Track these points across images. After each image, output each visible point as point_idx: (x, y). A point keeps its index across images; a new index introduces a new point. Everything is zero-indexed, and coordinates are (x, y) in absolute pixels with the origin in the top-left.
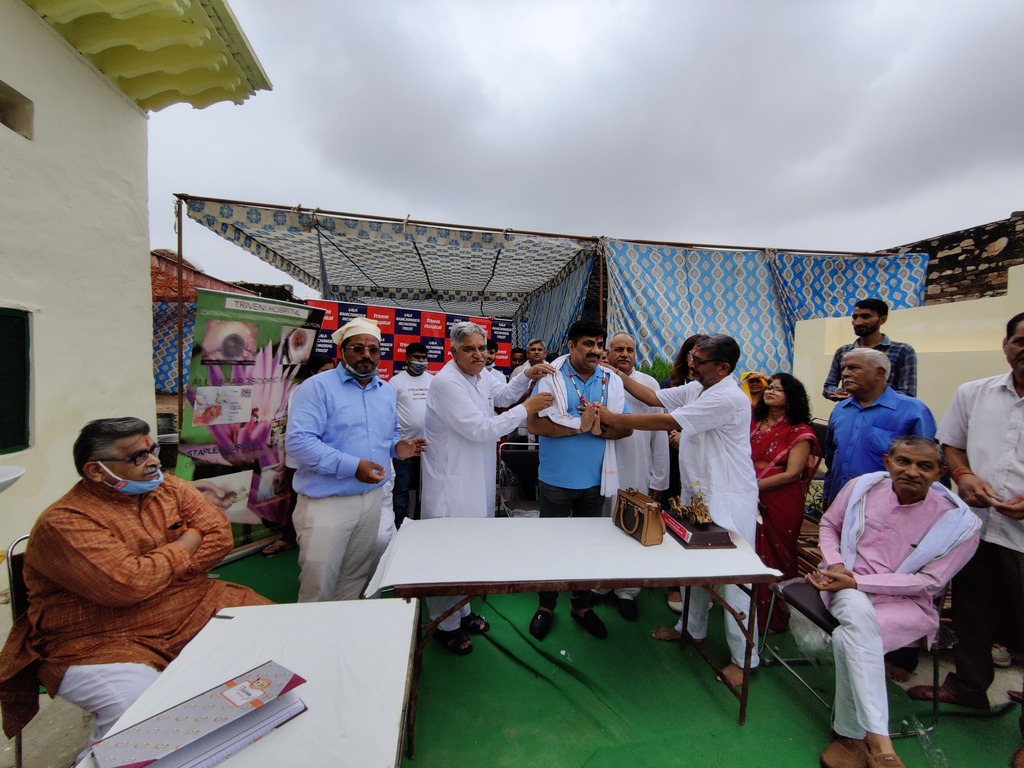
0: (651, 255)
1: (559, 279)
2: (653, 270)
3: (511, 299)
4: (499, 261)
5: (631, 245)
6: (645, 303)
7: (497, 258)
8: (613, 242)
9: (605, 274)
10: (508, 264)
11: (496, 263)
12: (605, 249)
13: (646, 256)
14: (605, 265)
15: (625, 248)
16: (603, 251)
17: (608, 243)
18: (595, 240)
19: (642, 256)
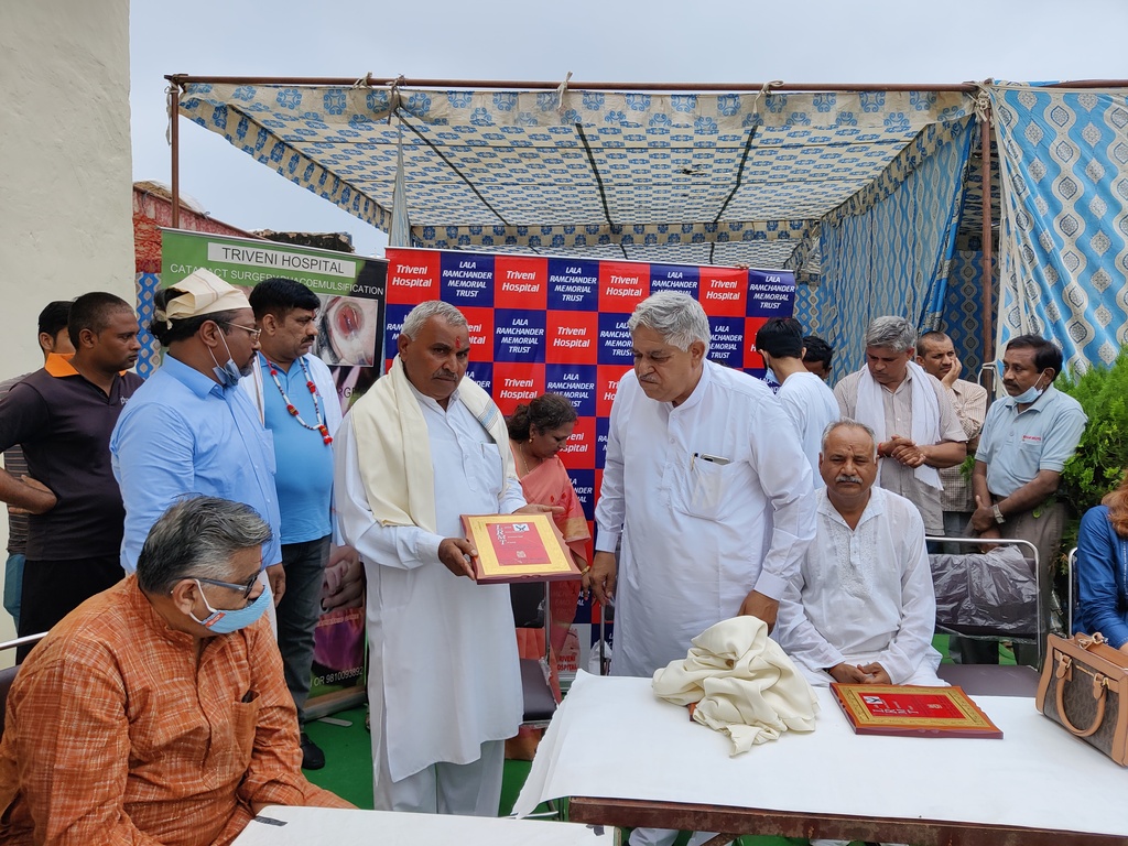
0: (1107, 113)
1: (886, 183)
2: (1110, 148)
3: (776, 233)
4: (751, 153)
5: (1057, 96)
6: (1082, 230)
7: (749, 146)
8: (1012, 94)
9: (995, 166)
10: (772, 158)
11: (745, 157)
12: (995, 109)
13: (1095, 117)
14: (994, 145)
15: (1043, 100)
16: (989, 112)
17: (1001, 94)
18: (971, 90)
19: (1084, 119)
